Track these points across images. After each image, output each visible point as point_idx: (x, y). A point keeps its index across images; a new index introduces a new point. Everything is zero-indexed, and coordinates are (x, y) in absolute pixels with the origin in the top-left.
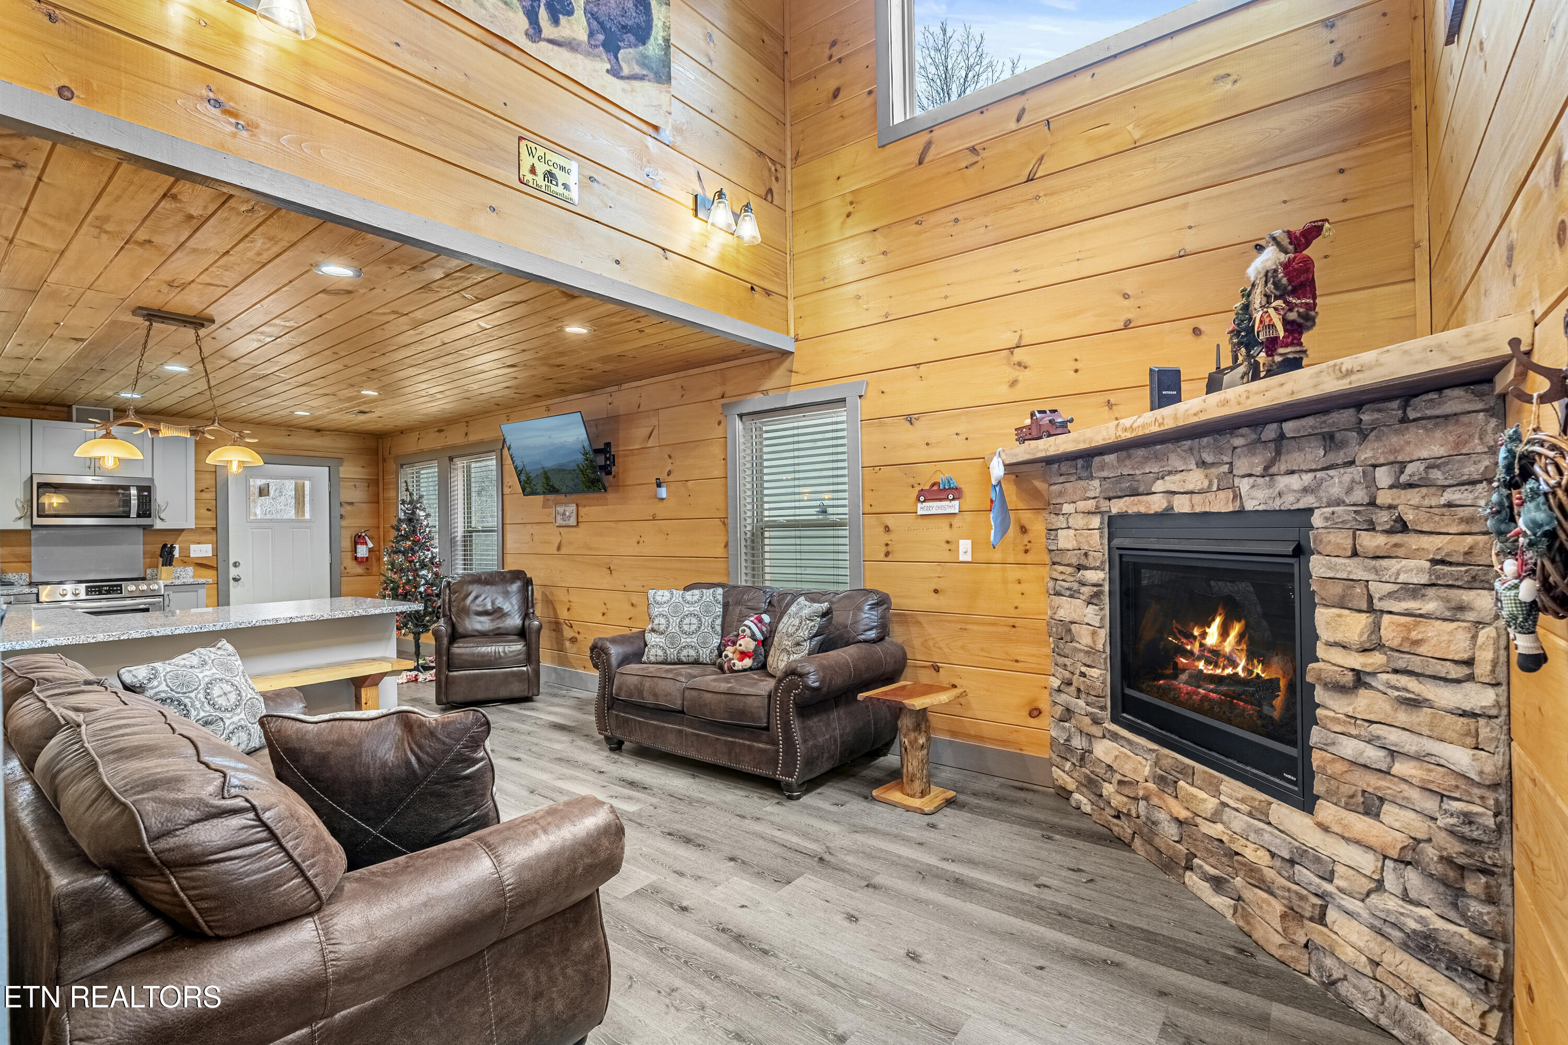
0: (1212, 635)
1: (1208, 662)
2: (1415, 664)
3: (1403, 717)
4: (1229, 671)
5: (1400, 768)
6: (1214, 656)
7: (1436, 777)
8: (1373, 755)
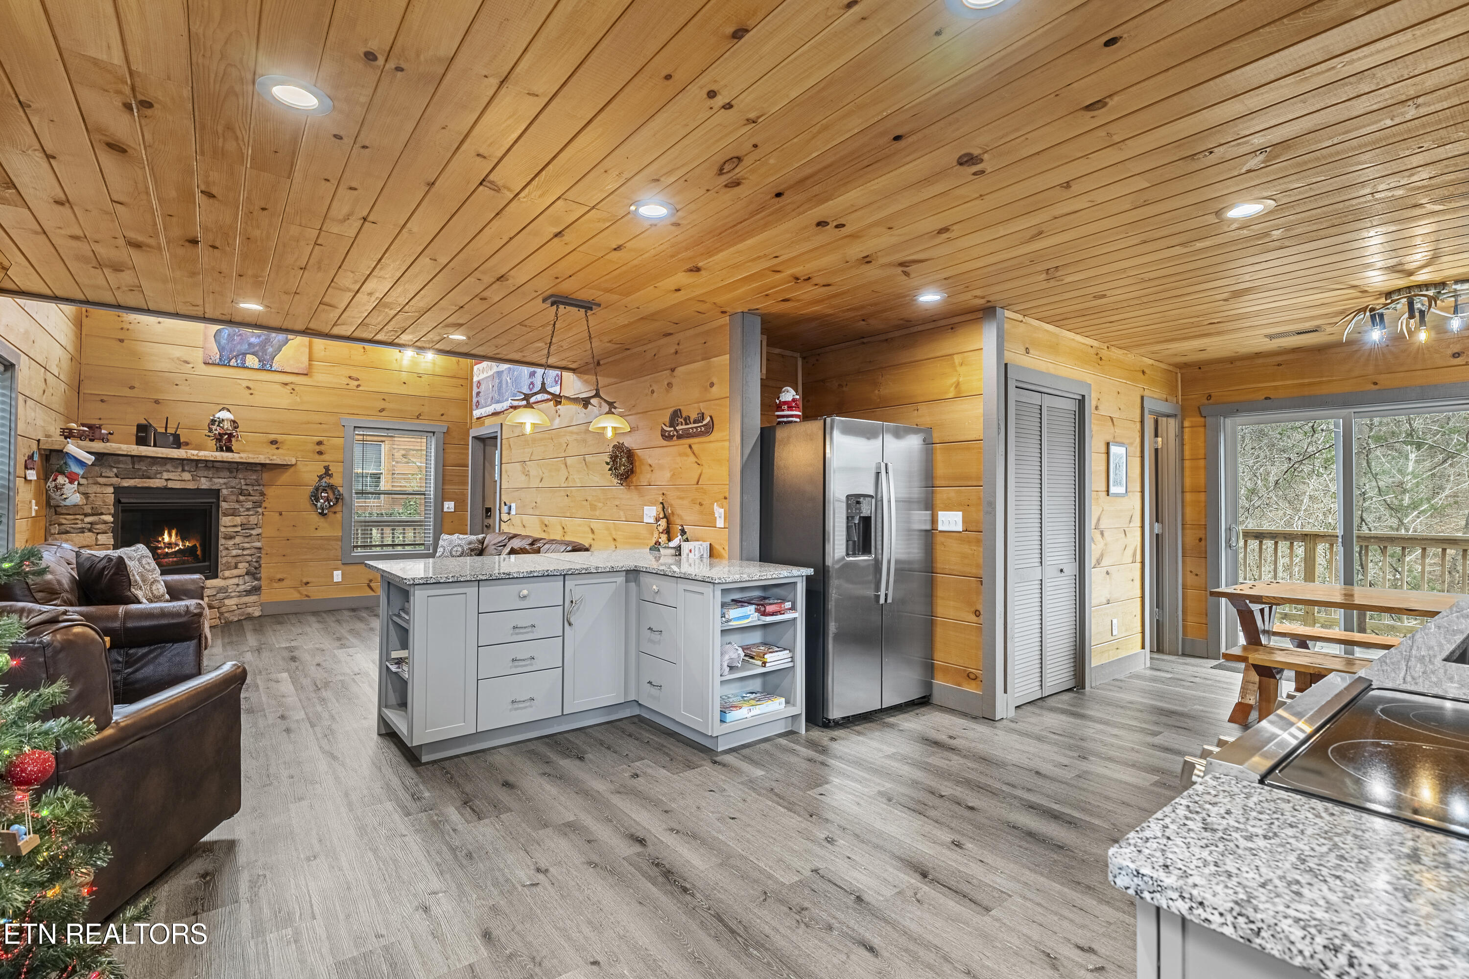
0: (166, 538)
1: (168, 548)
2: (249, 526)
3: (246, 540)
4: (177, 548)
5: (245, 553)
6: (169, 546)
7: (253, 551)
8: (240, 552)
